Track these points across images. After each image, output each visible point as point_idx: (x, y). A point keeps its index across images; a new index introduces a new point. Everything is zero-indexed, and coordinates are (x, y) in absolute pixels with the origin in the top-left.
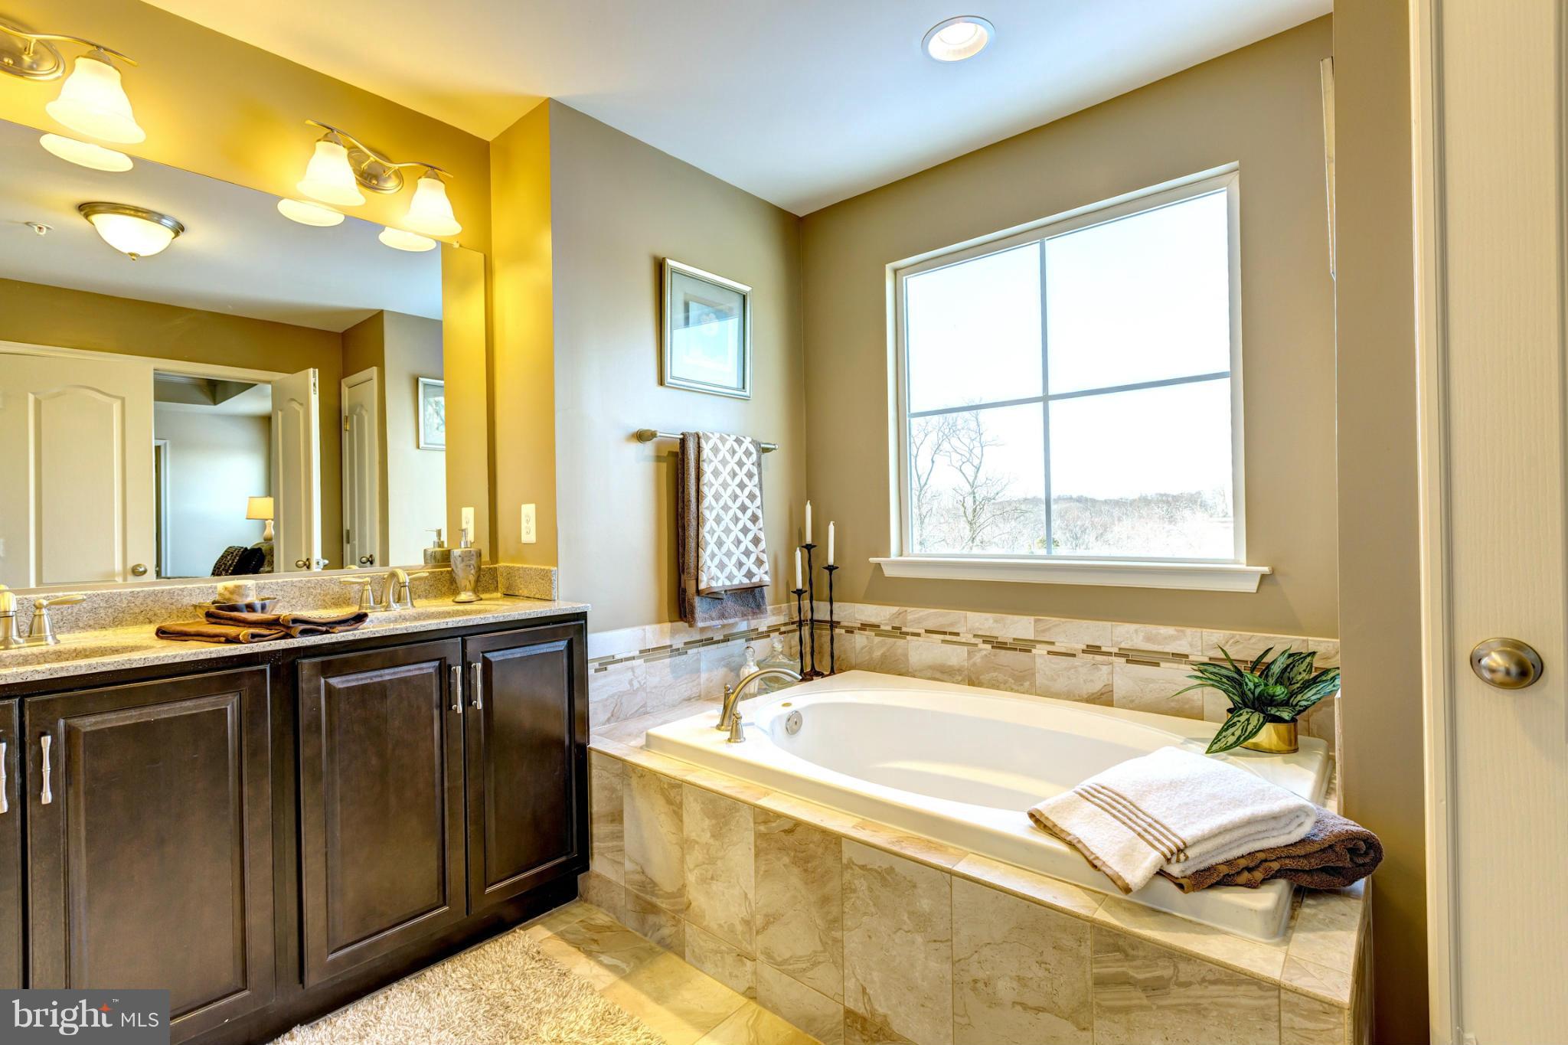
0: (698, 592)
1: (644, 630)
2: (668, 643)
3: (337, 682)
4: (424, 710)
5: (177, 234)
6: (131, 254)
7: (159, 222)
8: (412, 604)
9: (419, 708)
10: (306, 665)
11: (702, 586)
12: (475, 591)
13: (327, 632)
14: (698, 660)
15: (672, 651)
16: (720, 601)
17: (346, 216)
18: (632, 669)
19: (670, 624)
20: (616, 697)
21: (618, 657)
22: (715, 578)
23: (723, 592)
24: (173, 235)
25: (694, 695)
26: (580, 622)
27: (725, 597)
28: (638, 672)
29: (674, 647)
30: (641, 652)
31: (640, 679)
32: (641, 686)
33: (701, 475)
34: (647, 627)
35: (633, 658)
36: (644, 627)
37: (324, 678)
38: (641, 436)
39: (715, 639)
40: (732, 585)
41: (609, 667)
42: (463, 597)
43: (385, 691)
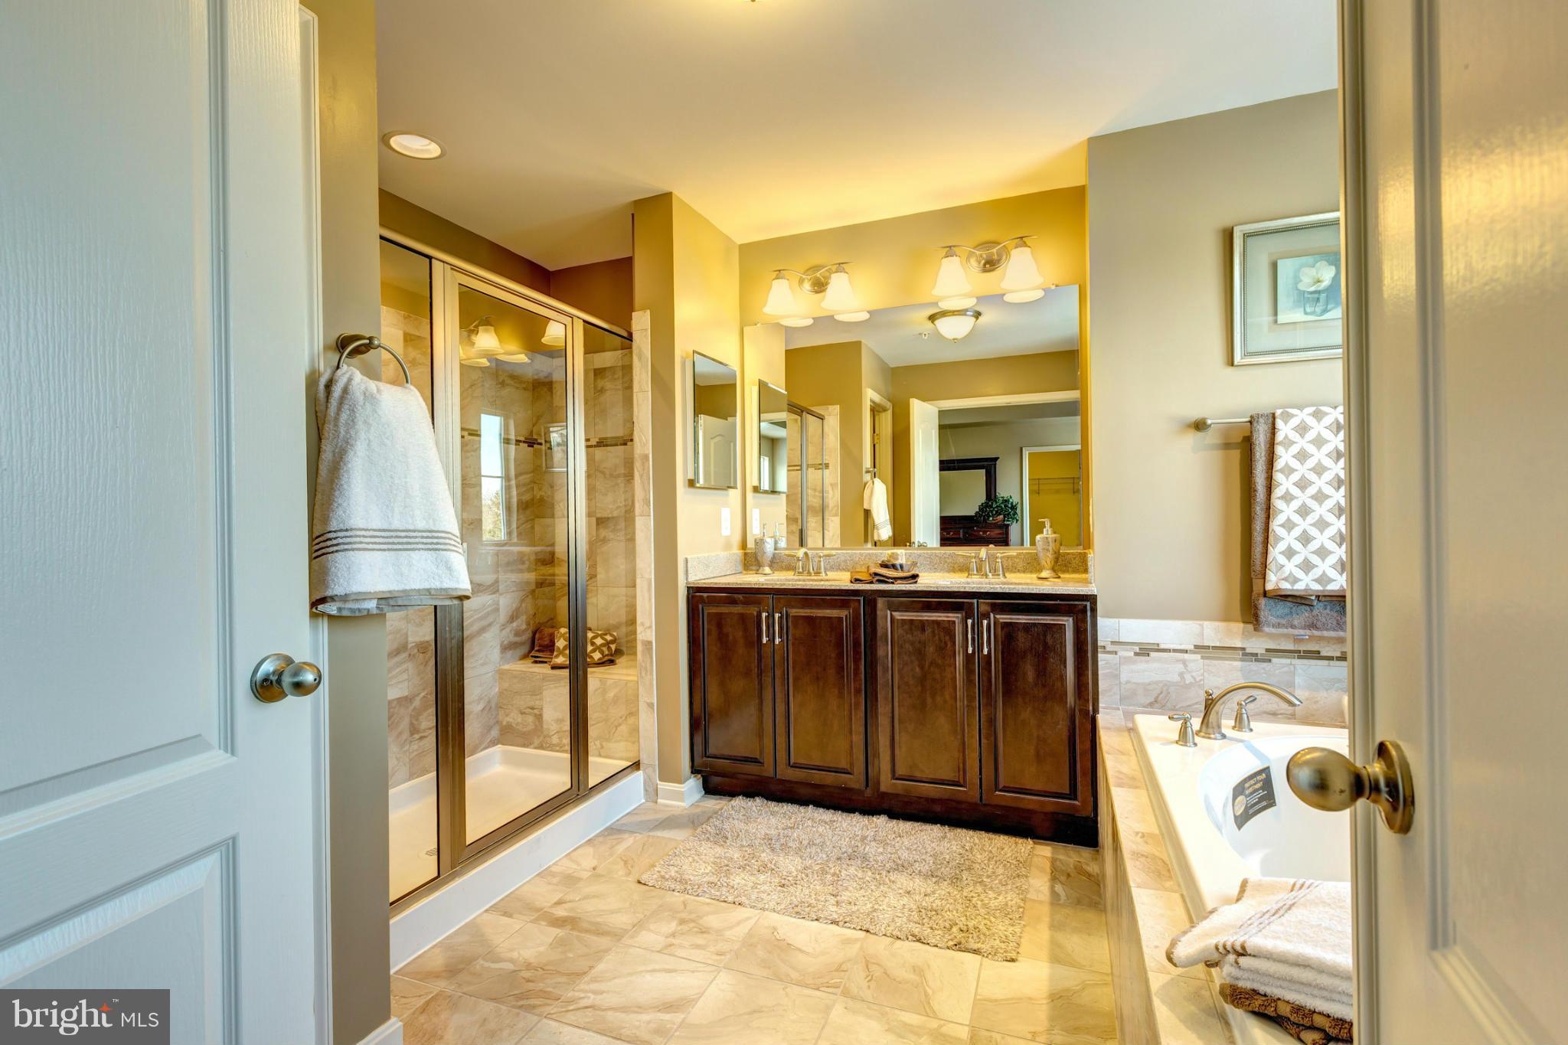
0: (1265, 594)
1: (1202, 626)
2: (1239, 645)
3: (898, 615)
4: (949, 645)
5: (977, 318)
6: (954, 339)
7: (966, 315)
8: (1004, 575)
9: (946, 643)
10: (881, 603)
11: (1269, 586)
12: (1053, 570)
13: (893, 583)
14: (1293, 674)
15: (1244, 654)
16: (1308, 608)
17: (977, 298)
18: (1184, 662)
19: (1241, 625)
20: (1161, 685)
21: (1162, 646)
22: (1291, 580)
23: (1313, 598)
24: (974, 319)
25: (1282, 712)
26: (1084, 603)
27: (1315, 603)
28: (1191, 666)
29: (1248, 651)
30: (1196, 647)
31: (1194, 674)
32: (1196, 682)
33: (1274, 460)
34: (1206, 623)
35: (1186, 652)
36: (1201, 622)
37: (891, 611)
38: (1199, 426)
39: (1322, 654)
40: (1324, 591)
41: (1153, 654)
42: (1044, 574)
43: (924, 626)
